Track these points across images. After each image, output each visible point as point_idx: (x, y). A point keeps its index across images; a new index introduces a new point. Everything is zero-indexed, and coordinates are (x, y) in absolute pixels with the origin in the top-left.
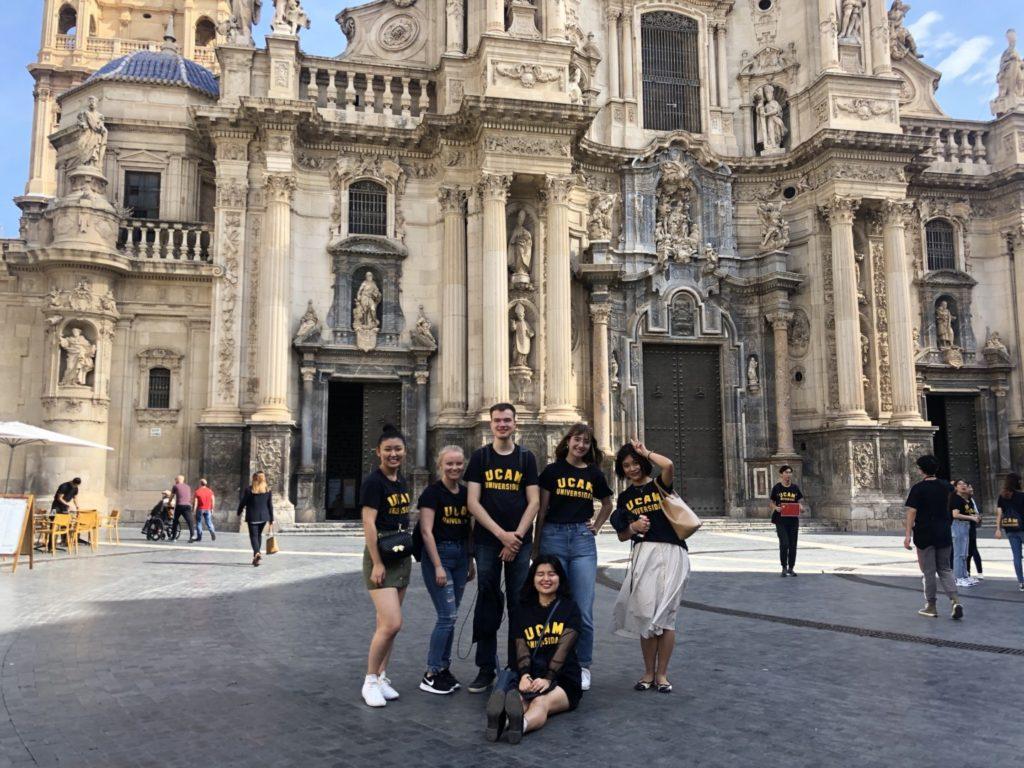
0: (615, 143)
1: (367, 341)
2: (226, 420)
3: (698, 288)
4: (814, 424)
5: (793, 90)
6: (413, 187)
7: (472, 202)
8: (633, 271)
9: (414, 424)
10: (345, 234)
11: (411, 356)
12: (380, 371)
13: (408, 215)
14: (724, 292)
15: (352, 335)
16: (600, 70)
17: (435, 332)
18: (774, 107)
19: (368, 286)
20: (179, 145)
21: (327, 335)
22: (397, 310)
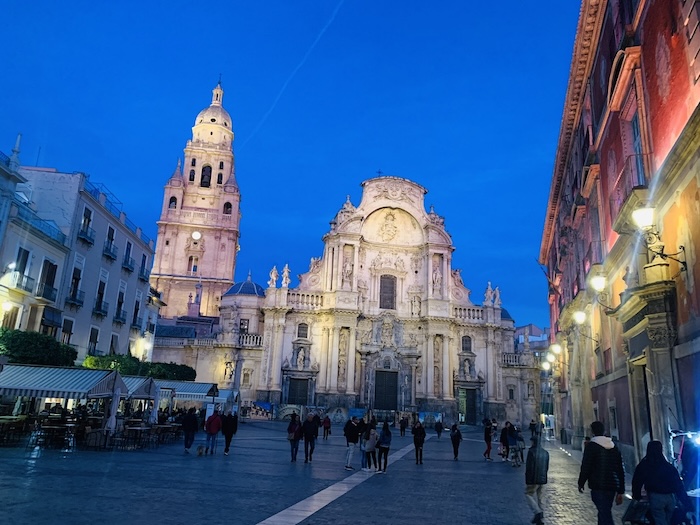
0: (371, 313)
1: (300, 368)
2: (264, 389)
3: (392, 355)
4: (422, 397)
5: (423, 299)
6: (315, 325)
7: (331, 331)
8: (373, 350)
9: (311, 391)
10: (296, 338)
11: (312, 372)
12: (303, 376)
13: (314, 333)
14: (399, 357)
15: (297, 366)
16: (368, 292)
17: (319, 366)
18: (417, 303)
19: (302, 352)
20: (255, 312)
21: (291, 366)
22: (309, 359)
